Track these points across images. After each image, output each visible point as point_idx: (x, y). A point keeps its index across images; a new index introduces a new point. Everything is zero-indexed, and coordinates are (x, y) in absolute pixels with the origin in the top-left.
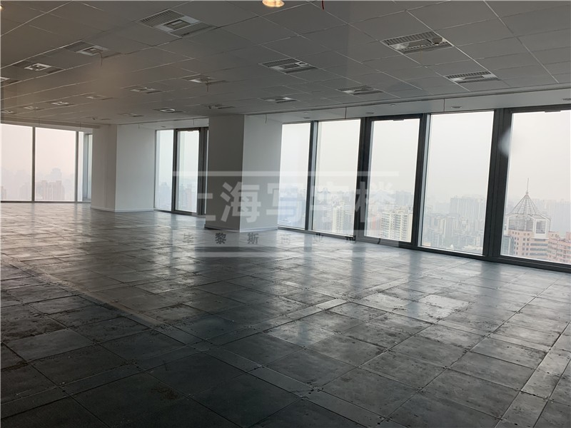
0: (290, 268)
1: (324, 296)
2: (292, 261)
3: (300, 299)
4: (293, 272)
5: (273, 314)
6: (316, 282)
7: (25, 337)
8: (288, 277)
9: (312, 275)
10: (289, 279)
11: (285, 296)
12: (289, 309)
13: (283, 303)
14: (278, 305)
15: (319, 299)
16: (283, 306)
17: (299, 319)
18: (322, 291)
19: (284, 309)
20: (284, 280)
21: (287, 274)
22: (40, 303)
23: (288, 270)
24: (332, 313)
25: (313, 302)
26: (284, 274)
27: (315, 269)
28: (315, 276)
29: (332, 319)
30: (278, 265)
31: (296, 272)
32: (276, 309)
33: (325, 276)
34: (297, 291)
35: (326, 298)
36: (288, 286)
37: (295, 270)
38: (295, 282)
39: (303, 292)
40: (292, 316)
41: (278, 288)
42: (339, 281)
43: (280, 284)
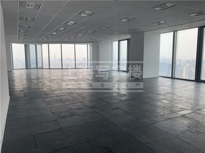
0: (165, 94)
1: (181, 108)
2: (165, 91)
3: (169, 109)
4: (166, 96)
5: (157, 116)
6: (177, 101)
7: (63, 118)
8: (164, 98)
9: (175, 98)
10: (164, 99)
11: (162, 107)
12: (164, 114)
13: (161, 110)
14: (159, 111)
15: (179, 110)
16: (161, 112)
17: (169, 119)
18: (180, 106)
19: (162, 113)
20: (162, 99)
21: (163, 97)
22: (71, 105)
23: (164, 95)
24: (186, 117)
25: (176, 111)
26: (162, 97)
27: (177, 95)
28: (177, 98)
29: (186, 120)
30: (159, 93)
31: (167, 96)
32: (158, 113)
33: (181, 98)
34: (168, 105)
35: (182, 109)
36: (164, 102)
37: (167, 95)
38: (167, 101)
39: (171, 105)
40: (166, 117)
41: (159, 103)
42: (188, 101)
43: (160, 102)
